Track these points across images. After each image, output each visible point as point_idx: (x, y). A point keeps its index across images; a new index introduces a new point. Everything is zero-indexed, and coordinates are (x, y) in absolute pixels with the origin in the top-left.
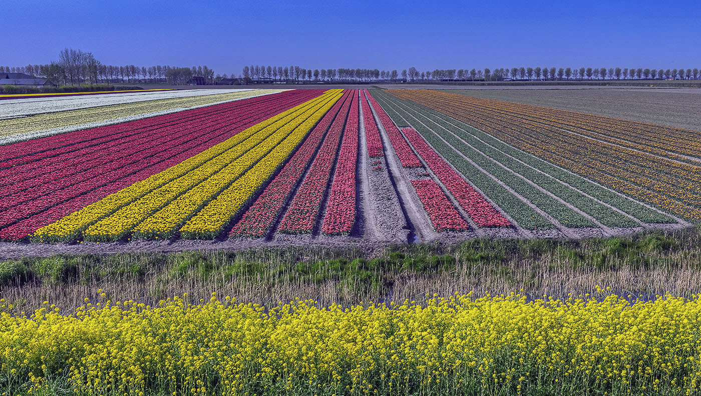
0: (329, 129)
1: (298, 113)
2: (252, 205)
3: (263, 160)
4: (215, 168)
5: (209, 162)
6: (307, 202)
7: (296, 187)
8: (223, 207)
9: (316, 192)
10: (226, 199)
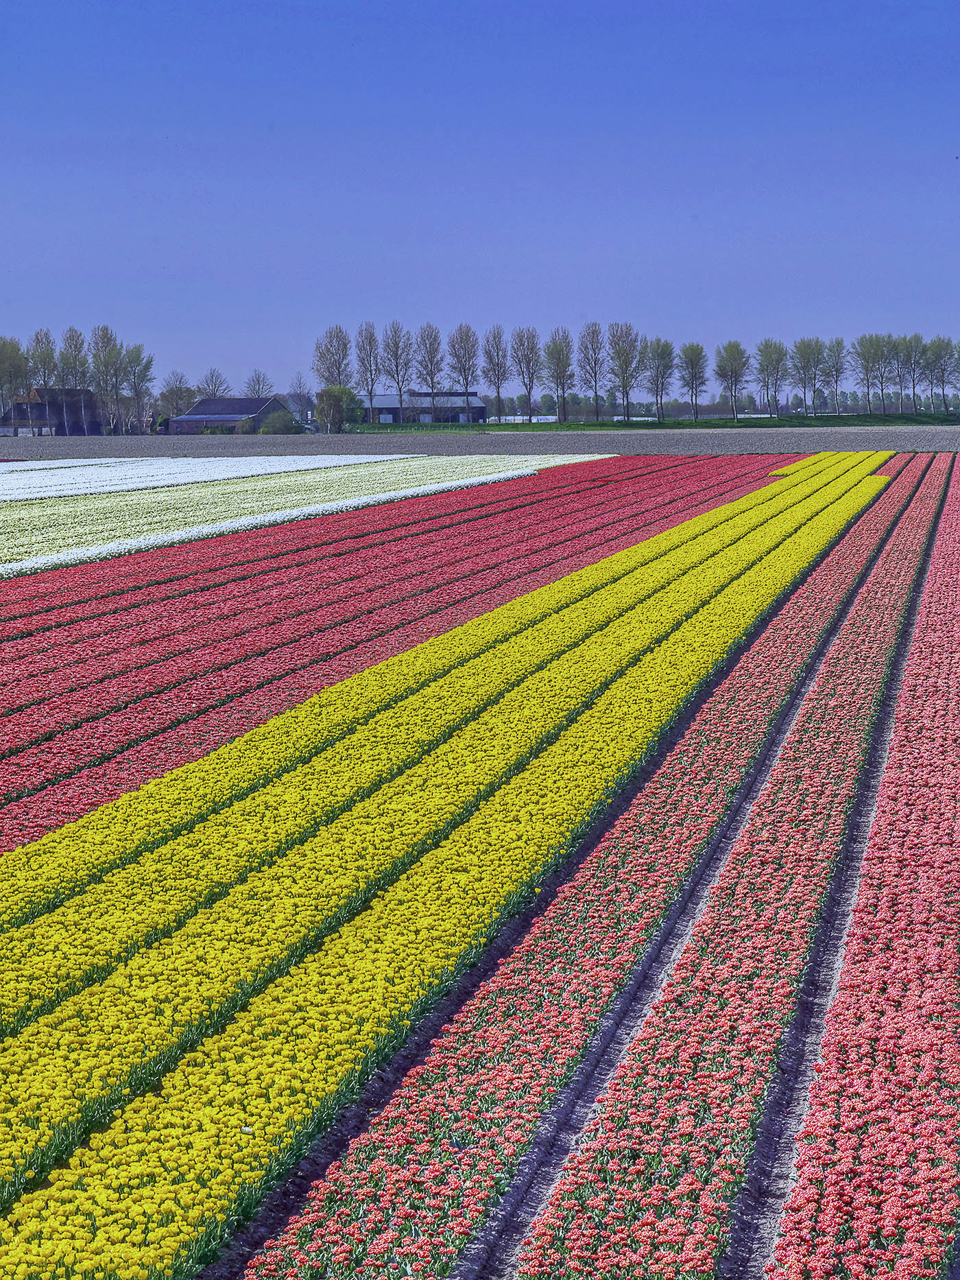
0: (803, 683)
1: (627, 591)
2: (361, 1126)
3: (427, 861)
4: (155, 912)
5: (118, 878)
6: (683, 1108)
7: (618, 1025)
8: (199, 1141)
9: (735, 1049)
10: (214, 1091)
